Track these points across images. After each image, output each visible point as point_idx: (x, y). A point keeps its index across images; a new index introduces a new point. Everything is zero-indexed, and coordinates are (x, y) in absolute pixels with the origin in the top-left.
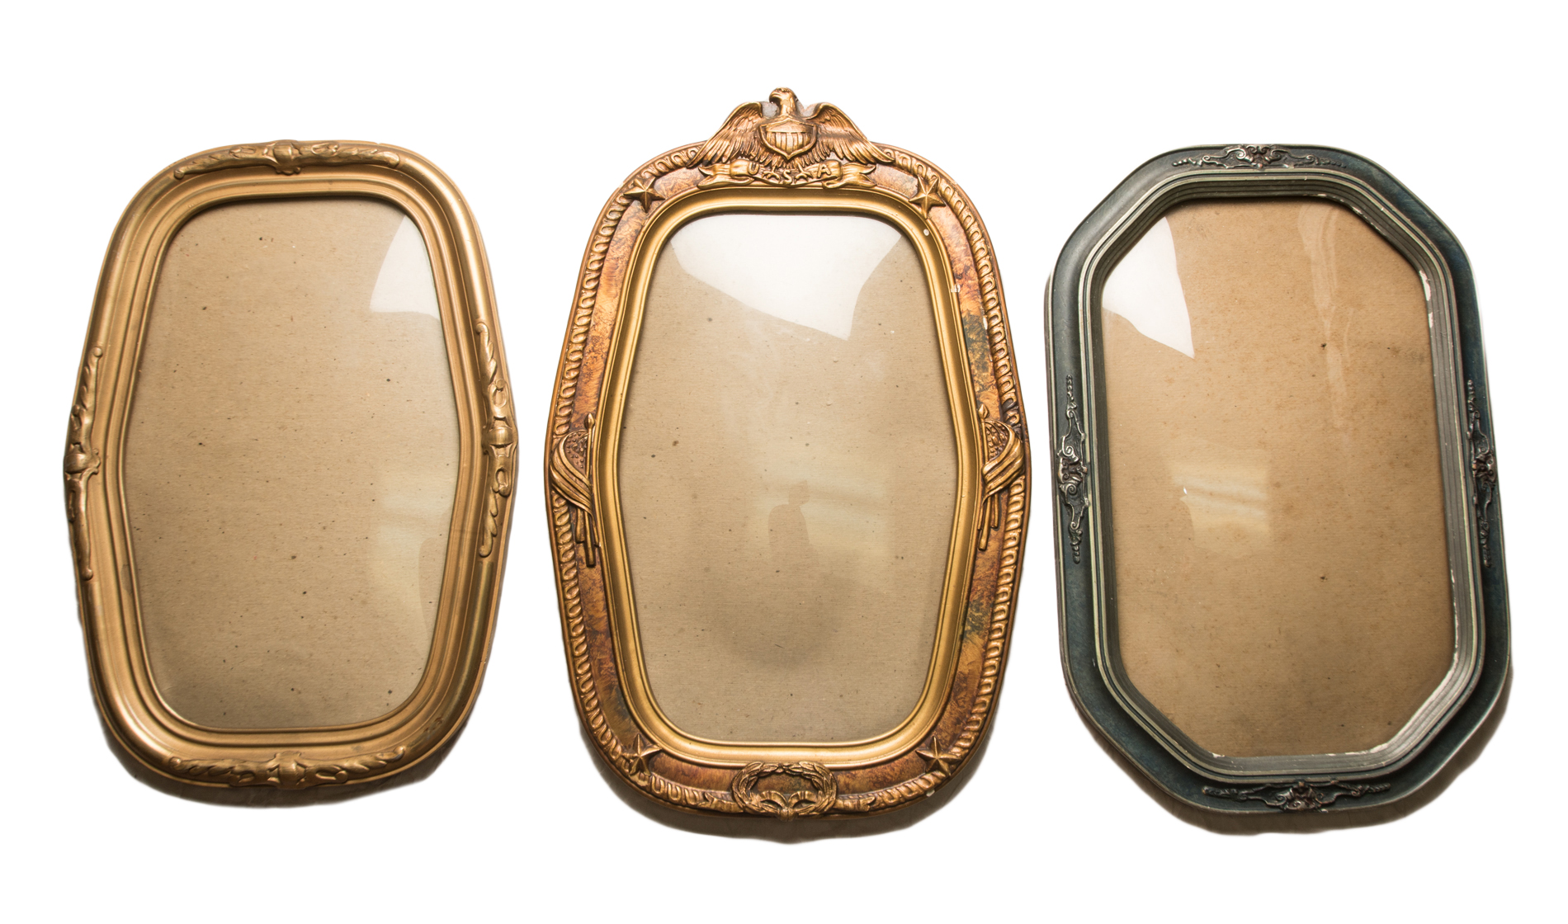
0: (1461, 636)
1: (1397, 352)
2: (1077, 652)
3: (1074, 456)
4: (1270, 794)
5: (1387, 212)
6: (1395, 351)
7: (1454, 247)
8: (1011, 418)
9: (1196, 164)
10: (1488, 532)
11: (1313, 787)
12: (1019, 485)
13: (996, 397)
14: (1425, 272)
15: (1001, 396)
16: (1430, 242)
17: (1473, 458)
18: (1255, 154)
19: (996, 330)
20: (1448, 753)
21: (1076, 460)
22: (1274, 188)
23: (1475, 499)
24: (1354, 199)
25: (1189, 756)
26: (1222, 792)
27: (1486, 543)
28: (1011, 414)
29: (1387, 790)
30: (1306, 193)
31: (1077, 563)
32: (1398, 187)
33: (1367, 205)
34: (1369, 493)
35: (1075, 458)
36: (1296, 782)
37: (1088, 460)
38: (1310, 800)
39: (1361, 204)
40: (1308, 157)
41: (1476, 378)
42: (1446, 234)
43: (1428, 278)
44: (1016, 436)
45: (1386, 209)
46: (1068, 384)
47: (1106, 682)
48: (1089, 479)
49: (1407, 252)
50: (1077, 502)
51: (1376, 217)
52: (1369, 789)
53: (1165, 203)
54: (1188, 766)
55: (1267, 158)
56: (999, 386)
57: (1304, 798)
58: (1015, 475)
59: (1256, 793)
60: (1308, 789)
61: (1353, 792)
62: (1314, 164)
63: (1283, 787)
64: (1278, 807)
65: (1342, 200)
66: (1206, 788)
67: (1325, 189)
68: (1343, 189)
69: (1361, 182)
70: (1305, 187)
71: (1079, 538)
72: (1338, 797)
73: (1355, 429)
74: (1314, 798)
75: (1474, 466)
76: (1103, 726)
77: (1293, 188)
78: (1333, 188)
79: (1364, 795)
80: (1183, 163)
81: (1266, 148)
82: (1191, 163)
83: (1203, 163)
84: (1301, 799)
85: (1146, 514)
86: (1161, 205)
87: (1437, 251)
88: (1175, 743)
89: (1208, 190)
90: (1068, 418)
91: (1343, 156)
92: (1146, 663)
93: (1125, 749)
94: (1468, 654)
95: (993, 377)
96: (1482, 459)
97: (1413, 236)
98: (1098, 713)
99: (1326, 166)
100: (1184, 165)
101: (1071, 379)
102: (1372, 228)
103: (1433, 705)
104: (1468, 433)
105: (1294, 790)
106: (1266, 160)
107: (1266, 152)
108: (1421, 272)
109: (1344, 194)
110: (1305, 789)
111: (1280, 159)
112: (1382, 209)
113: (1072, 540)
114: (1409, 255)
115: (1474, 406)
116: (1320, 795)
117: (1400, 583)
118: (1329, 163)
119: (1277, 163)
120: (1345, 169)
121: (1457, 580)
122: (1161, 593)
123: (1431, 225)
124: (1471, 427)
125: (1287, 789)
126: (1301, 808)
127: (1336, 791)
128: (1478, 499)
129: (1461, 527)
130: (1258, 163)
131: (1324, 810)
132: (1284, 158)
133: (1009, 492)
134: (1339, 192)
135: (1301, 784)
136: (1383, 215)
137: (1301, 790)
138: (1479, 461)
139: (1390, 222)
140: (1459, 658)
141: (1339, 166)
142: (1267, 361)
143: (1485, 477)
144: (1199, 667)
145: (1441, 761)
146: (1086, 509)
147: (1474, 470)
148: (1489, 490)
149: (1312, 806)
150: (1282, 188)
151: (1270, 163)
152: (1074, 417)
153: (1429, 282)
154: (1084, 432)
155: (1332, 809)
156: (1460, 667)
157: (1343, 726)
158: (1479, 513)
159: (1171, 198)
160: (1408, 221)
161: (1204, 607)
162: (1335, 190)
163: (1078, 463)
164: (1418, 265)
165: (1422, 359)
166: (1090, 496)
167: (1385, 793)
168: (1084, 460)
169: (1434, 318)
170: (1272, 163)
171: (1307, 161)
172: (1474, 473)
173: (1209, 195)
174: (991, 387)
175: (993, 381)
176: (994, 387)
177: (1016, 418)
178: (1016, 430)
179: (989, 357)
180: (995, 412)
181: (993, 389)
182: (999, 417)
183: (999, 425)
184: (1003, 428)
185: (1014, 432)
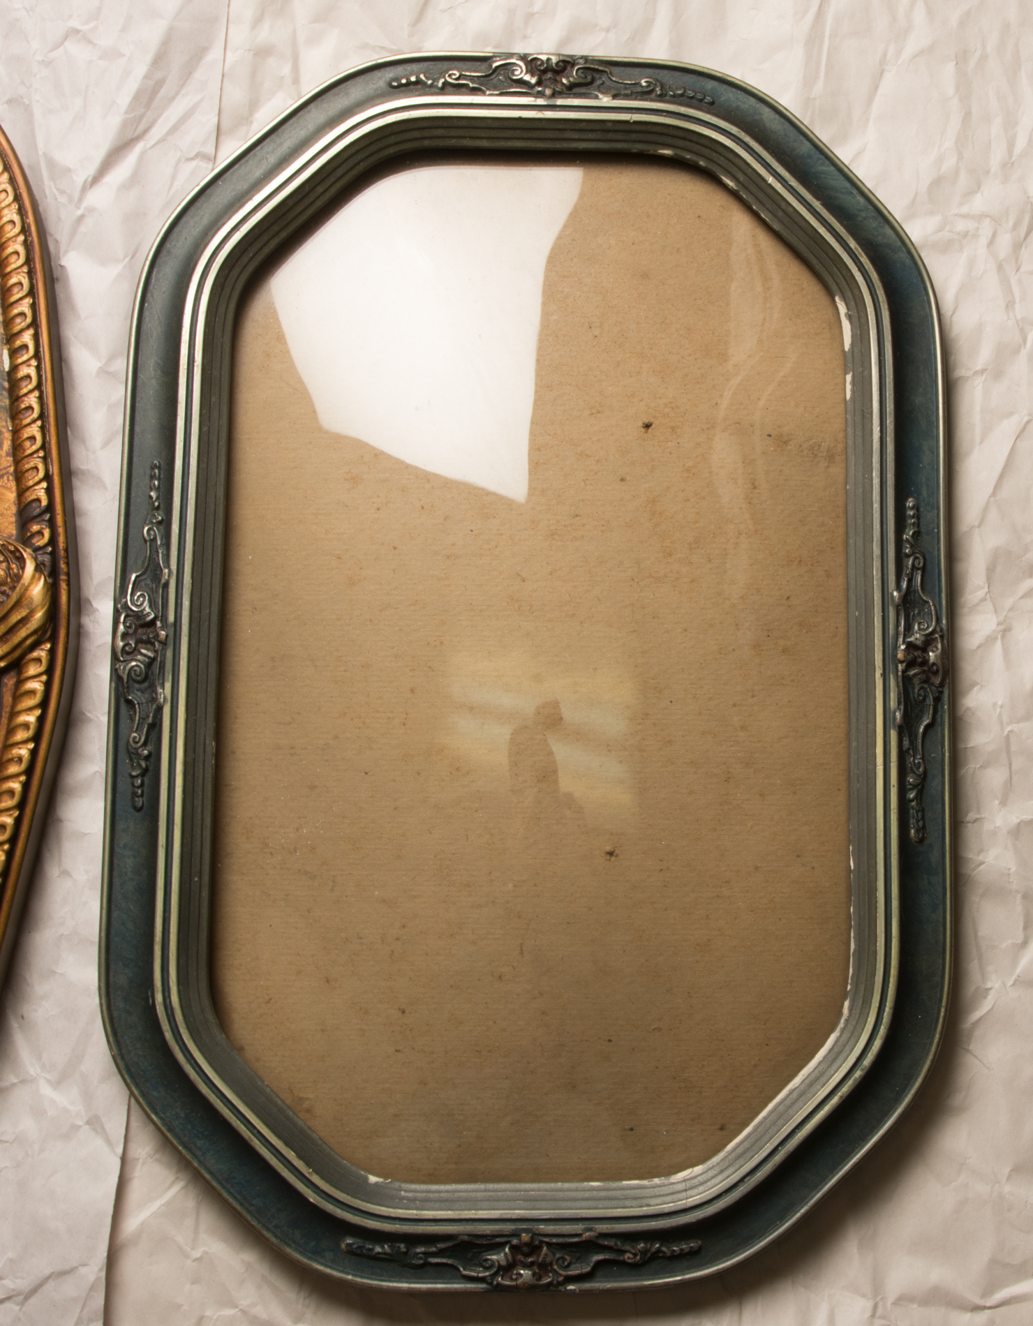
0: (858, 968)
1: (786, 443)
2: (122, 979)
3: (148, 610)
4: (470, 1255)
5: (778, 186)
6: (782, 441)
7: (903, 255)
8: (33, 535)
9: (431, 86)
10: (924, 777)
11: (549, 1245)
12: (39, 660)
13: (12, 496)
14: (844, 299)
15: (21, 493)
16: (853, 244)
17: (901, 640)
18: (545, 72)
19: (24, 371)
20: (816, 1187)
21: (152, 616)
22: (575, 135)
23: (898, 715)
24: (721, 160)
25: (316, 1179)
26: (378, 1249)
27: (916, 798)
28: (35, 528)
29: (693, 1253)
30: (636, 148)
31: (139, 810)
32: (807, 144)
33: (745, 174)
34: (710, 699)
35: (148, 614)
36: (516, 1234)
37: (171, 618)
38: (544, 1267)
39: (734, 170)
40: (643, 83)
41: (924, 493)
42: (889, 231)
43: (848, 309)
44: (38, 568)
45: (777, 179)
46: (152, 477)
47: (168, 1035)
48: (169, 654)
49: (814, 262)
50: (147, 696)
51: (760, 195)
52: (659, 1251)
53: (367, 152)
54: (312, 1197)
55: (564, 81)
56: (19, 476)
57: (532, 1264)
58: (29, 642)
59: (440, 1253)
60: (539, 1248)
61: (627, 1255)
62: (653, 96)
63: (493, 1243)
64: (482, 1280)
65: (701, 163)
66: (349, 1241)
67: (669, 140)
68: (702, 141)
69: (734, 130)
70: (633, 136)
71: (143, 764)
72: (599, 1264)
73: (693, 581)
74: (551, 1264)
75: (900, 656)
76: (161, 1118)
77: (610, 136)
78: (684, 139)
79: (647, 1263)
80: (409, 84)
81: (564, 61)
82: (424, 84)
83: (446, 84)
84: (525, 1266)
85: (289, 723)
86: (360, 156)
87: (864, 260)
88: (291, 1155)
89: (453, 132)
90: (145, 541)
91: (711, 84)
92: (268, 1002)
93: (200, 1162)
94: (867, 1003)
95: (11, 459)
96: (919, 643)
97: (822, 231)
98: (155, 1094)
99: (675, 99)
100: (411, 87)
101: (159, 468)
102: (756, 215)
103: (795, 1095)
104: (895, 594)
105: (513, 1248)
106: (563, 84)
107: (564, 69)
108: (837, 299)
109: (706, 152)
110: (533, 1248)
111: (591, 83)
112: (771, 180)
113: (133, 768)
114: (818, 267)
115: (912, 546)
116: (563, 1259)
117: (757, 868)
118: (682, 95)
119: (583, 90)
120: (712, 106)
121: (857, 864)
122: (306, 873)
123: (864, 214)
124: (904, 585)
125: (501, 1246)
126: (524, 1283)
127: (597, 1253)
128: (905, 716)
129: (870, 767)
130: (546, 87)
131: (571, 1287)
132: (599, 82)
133: (20, 673)
134: (695, 147)
135: (525, 1237)
136: (770, 191)
137: (525, 1249)
138: (910, 646)
139: (783, 205)
140: (851, 1010)
141: (701, 100)
142: (539, 449)
143: (923, 677)
144: (366, 1013)
145: (803, 1200)
146: (159, 709)
147: (901, 662)
148: (930, 701)
149: (547, 1280)
150: (590, 136)
151: (571, 90)
152: (155, 539)
153: (849, 317)
154: (168, 566)
155: (587, 1285)
156: (850, 1027)
157: (632, 1129)
158: (906, 743)
159: (380, 145)
160: (817, 204)
161: (384, 901)
162: (688, 143)
163: (153, 622)
164: (834, 287)
165: (831, 458)
166: (168, 685)
167: (692, 1258)
168: (164, 618)
169: (853, 383)
170: (576, 90)
171: (639, 90)
172: (900, 667)
173: (453, 142)
174: (5, 478)
175: (10, 466)
176: (11, 478)
177: (43, 535)
178: (40, 558)
179: (6, 422)
180: (7, 524)
181: (8, 480)
182: (14, 532)
183: (12, 548)
184: (17, 554)
185: (36, 559)
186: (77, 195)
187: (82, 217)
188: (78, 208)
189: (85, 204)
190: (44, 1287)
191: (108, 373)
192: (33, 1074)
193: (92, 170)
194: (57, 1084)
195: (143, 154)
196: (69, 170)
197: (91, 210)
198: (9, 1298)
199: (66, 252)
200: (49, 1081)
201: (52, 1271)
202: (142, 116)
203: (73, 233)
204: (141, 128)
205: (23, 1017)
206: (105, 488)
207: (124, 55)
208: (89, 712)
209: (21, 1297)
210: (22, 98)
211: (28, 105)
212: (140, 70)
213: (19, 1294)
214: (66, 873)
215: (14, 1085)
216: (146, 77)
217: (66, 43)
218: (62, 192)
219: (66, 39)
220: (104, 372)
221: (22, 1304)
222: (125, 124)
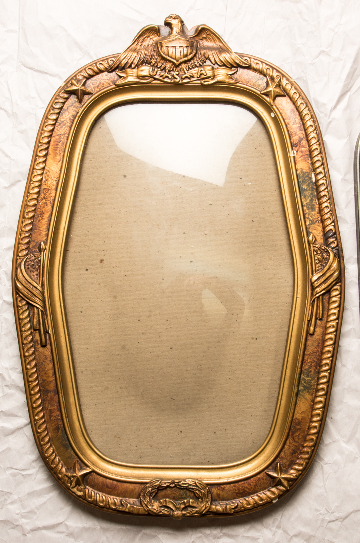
8: (331, 243)
12: (337, 289)
13: (321, 228)
15: (324, 228)
19: (321, 182)
28: (331, 240)
44: (335, 256)
56: (323, 221)
58: (334, 283)
95: (319, 215)
133: (330, 294)
174: (318, 222)
175: (319, 217)
176: (320, 222)
177: (334, 243)
178: (334, 252)
179: (316, 201)
180: (320, 239)
181: (319, 223)
182: (323, 242)
183: (323, 248)
184: (326, 250)
185: (333, 252)
186: (328, 114)
187: (330, 122)
188: (329, 118)
189: (331, 117)
190: (350, 516)
191: (345, 180)
192: (338, 439)
193: (333, 104)
194: (348, 442)
195: (350, 96)
196: (325, 104)
197: (334, 119)
198: (337, 520)
199: (325, 135)
200: (344, 441)
201: (353, 510)
202: (350, 82)
203: (327, 128)
204: (349, 87)
205: (332, 418)
206: (348, 223)
207: (342, 60)
208: (347, 306)
209: (342, 519)
210: (303, 77)
211: (306, 80)
212: (349, 65)
213: (341, 518)
214: (344, 366)
215: (331, 443)
216: (351, 68)
217: (320, 56)
218: (322, 112)
219: (320, 55)
220: (344, 180)
221: (342, 522)
222: (345, 86)
